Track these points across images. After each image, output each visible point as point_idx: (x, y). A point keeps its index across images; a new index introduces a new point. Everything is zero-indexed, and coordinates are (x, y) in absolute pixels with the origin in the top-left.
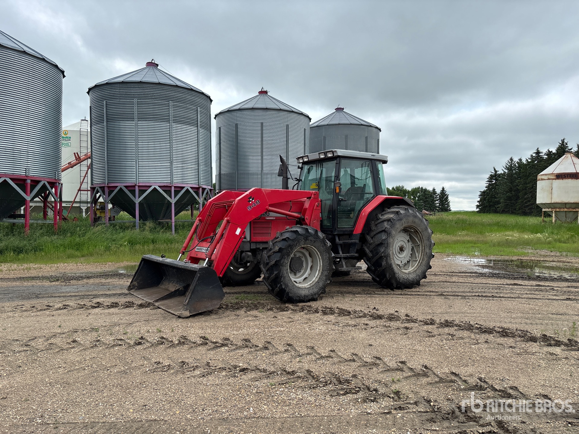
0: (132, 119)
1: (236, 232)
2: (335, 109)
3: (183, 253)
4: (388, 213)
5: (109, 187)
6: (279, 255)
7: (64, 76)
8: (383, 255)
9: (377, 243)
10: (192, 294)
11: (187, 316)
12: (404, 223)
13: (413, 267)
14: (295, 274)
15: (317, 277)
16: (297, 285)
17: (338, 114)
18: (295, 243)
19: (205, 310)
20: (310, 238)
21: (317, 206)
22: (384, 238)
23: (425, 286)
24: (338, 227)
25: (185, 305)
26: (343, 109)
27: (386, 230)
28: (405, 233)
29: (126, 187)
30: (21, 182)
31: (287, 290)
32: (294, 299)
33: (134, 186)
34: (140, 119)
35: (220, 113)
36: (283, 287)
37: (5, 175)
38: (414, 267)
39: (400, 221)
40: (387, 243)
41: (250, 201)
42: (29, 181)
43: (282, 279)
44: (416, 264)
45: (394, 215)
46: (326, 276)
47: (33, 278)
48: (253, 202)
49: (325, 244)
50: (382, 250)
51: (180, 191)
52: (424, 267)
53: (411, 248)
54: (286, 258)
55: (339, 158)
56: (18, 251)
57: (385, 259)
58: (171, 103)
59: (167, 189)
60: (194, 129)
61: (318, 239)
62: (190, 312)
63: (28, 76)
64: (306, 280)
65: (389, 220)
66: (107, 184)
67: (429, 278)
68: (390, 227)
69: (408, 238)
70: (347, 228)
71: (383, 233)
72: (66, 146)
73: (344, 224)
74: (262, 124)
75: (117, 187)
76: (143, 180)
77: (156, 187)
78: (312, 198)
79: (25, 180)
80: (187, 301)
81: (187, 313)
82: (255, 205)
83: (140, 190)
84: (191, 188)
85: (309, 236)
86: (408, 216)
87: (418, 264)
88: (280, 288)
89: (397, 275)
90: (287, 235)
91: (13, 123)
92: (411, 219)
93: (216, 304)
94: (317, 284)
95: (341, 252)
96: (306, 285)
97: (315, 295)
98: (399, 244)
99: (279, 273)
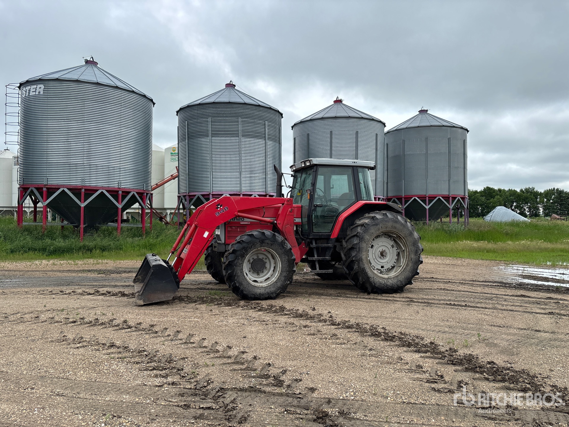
0: (207, 136)
1: (203, 235)
3: (173, 253)
4: (364, 218)
5: (190, 196)
6: (233, 255)
8: (354, 259)
9: (350, 247)
10: (146, 286)
11: (141, 305)
12: (380, 228)
13: (395, 272)
15: (276, 278)
16: (256, 284)
18: (250, 245)
19: (158, 301)
20: (267, 241)
21: (290, 212)
22: (356, 242)
23: (410, 292)
24: (314, 231)
25: (139, 295)
26: (427, 111)
27: (358, 234)
28: (388, 238)
30: (114, 193)
31: (242, 288)
32: (249, 296)
34: (213, 135)
35: (295, 125)
36: (237, 285)
37: (103, 188)
38: (397, 272)
39: (375, 226)
40: (359, 248)
41: (219, 208)
42: (120, 192)
43: (236, 277)
44: (400, 270)
45: (369, 220)
46: (285, 276)
47: (89, 271)
48: (222, 208)
49: (283, 247)
50: (354, 254)
52: (408, 272)
53: (395, 253)
54: (239, 259)
55: (316, 167)
56: (103, 249)
57: (357, 263)
58: (240, 119)
60: (262, 141)
61: (276, 243)
62: (144, 301)
64: (268, 280)
65: (362, 225)
66: (188, 193)
67: (415, 284)
68: (363, 232)
69: (392, 243)
70: (323, 232)
71: (355, 238)
72: (174, 161)
73: (321, 230)
74: (331, 132)
75: (195, 195)
78: (284, 205)
79: (118, 191)
80: (141, 292)
81: (141, 302)
82: (223, 211)
84: (258, 195)
85: (266, 240)
86: (386, 221)
87: (401, 270)
88: (234, 286)
89: (372, 280)
90: (245, 238)
91: (108, 146)
92: (390, 224)
93: (169, 296)
94: (275, 284)
95: (316, 255)
96: (264, 285)
97: (272, 293)
98: (381, 249)
99: (232, 272)
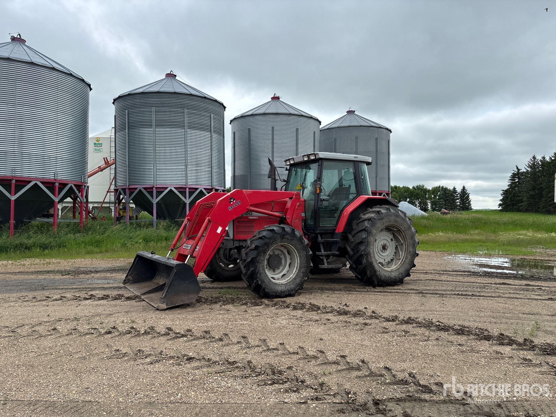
0: (150, 126)
1: (217, 231)
2: (347, 112)
3: (172, 250)
4: (369, 212)
5: (130, 189)
6: (255, 252)
7: (91, 89)
8: (363, 253)
9: (358, 241)
10: (169, 288)
11: (163, 309)
12: (385, 222)
13: (396, 265)
14: (274, 271)
15: (294, 274)
16: (274, 281)
17: (349, 116)
18: (272, 241)
19: (182, 303)
20: (287, 236)
21: (298, 206)
22: (364, 237)
23: (408, 283)
24: (320, 226)
25: (162, 298)
26: (354, 111)
27: (366, 229)
28: (388, 232)
29: (145, 188)
30: (50, 185)
31: (263, 286)
32: (271, 294)
33: (152, 188)
34: (157, 126)
35: (235, 119)
36: (260, 283)
37: (36, 179)
38: (397, 265)
39: (381, 220)
40: (368, 242)
41: (232, 202)
42: (57, 184)
43: (258, 275)
44: (400, 263)
45: (375, 214)
46: (303, 273)
48: (234, 202)
49: (302, 242)
50: (362, 248)
51: (194, 192)
52: (407, 265)
53: (394, 247)
54: (262, 255)
55: (321, 161)
56: (44, 247)
57: (365, 257)
58: (186, 111)
59: (182, 190)
60: (208, 134)
61: (295, 238)
62: (167, 305)
63: (57, 90)
64: (285, 276)
65: (369, 219)
66: (128, 186)
67: (413, 277)
68: (371, 226)
69: (391, 237)
70: (329, 227)
71: (363, 232)
72: (98, 152)
73: (327, 223)
74: (273, 128)
75: (137, 188)
76: (160, 182)
77: (172, 188)
78: (293, 199)
79: (54, 183)
80: (164, 295)
81: (164, 306)
82: (236, 205)
83: (157, 192)
84: (205, 189)
85: (286, 235)
86: (390, 215)
87: (401, 263)
88: (257, 284)
89: (378, 273)
90: (264, 233)
91: (43, 132)
92: (393, 218)
93: (193, 298)
94: (294, 280)
95: (322, 250)
96: (283, 281)
97: (292, 291)
98: (382, 243)
99: (255, 270)
